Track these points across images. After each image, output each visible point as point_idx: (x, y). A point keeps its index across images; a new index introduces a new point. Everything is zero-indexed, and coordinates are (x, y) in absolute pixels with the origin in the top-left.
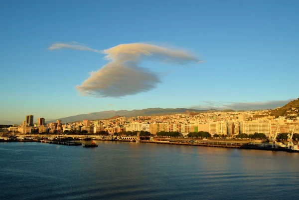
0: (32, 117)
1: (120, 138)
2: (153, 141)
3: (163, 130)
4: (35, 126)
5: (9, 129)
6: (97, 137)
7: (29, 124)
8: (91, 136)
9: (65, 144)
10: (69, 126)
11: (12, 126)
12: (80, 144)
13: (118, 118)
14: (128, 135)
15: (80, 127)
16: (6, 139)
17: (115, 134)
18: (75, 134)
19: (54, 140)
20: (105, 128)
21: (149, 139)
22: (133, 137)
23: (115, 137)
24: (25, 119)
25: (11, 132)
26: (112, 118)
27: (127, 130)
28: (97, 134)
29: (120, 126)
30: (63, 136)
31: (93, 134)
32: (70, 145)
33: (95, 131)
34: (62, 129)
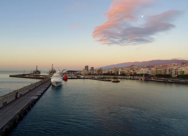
0: (88, 66)
1: (133, 78)
2: (153, 79)
3: (160, 73)
4: (89, 71)
5: (77, 72)
6: (120, 77)
7: (86, 70)
8: (117, 76)
9: (103, 80)
10: (105, 71)
11: (78, 71)
12: (111, 81)
13: (134, 67)
14: (138, 76)
15: (111, 72)
16: (75, 77)
17: (131, 75)
18: (109, 75)
19: (98, 78)
20: (125, 72)
21: (150, 78)
22: (140, 77)
23: (130, 77)
25: (78, 74)
27: (138, 73)
28: (120, 75)
29: (134, 71)
30: (102, 76)
32: (105, 81)
34: (102, 73)
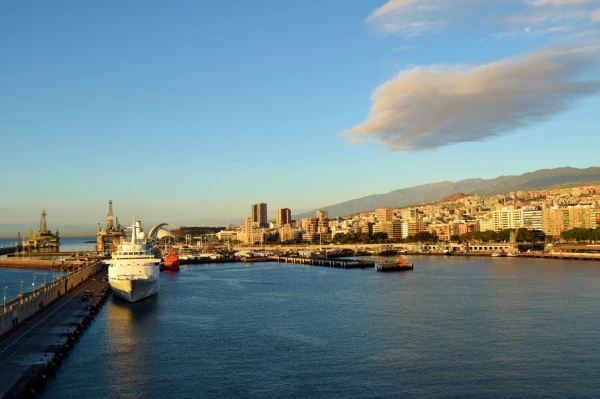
0: (264, 207)
1: (468, 249)
2: (553, 253)
3: (578, 225)
4: (272, 226)
5: (219, 235)
6: (410, 247)
7: (258, 223)
8: (396, 245)
9: (338, 266)
10: (344, 225)
11: (224, 229)
12: (372, 265)
13: (461, 200)
14: (485, 241)
15: (370, 225)
16: (213, 257)
17: (455, 238)
18: (360, 241)
19: (313, 256)
20: (428, 224)
21: (540, 248)
22: (499, 246)
23: (453, 245)
24: (250, 213)
25: (222, 241)
26: (446, 200)
27: (485, 227)
28: (410, 239)
29: (466, 218)
30: (333, 247)
31: (400, 240)
32: (348, 267)
33: (405, 234)
34: (330, 232)
